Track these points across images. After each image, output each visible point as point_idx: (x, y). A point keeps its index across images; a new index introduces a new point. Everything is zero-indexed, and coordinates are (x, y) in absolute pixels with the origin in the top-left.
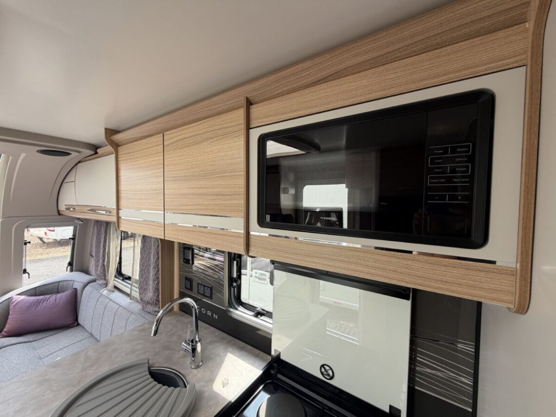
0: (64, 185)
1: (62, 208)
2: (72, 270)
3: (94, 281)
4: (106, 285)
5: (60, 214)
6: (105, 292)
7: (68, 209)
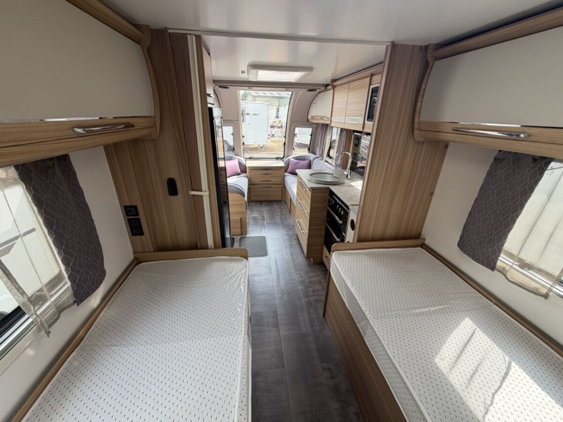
0: (312, 105)
1: (310, 117)
2: (309, 152)
3: (318, 158)
4: (322, 159)
5: (308, 121)
6: (322, 162)
7: (312, 118)
